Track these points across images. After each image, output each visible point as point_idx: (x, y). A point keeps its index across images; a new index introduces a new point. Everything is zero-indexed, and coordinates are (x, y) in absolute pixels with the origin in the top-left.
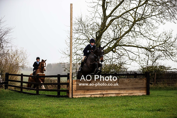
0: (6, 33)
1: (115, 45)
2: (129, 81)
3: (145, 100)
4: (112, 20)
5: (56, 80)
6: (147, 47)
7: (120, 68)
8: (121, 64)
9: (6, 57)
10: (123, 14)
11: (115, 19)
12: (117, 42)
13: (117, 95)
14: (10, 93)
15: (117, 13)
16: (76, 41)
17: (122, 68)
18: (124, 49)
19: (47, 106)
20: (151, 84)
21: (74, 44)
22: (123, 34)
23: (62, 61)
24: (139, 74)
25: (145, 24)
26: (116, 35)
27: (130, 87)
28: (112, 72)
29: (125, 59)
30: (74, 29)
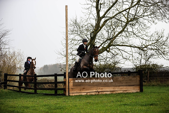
0: (4, 35)
1: (109, 46)
2: (123, 79)
4: (106, 21)
5: (53, 80)
6: (140, 47)
7: (114, 66)
8: (115, 63)
9: (4, 59)
10: (116, 15)
11: (108, 19)
12: (111, 41)
13: (112, 92)
15: (110, 14)
16: (71, 42)
17: (116, 67)
18: (118, 49)
19: (44, 103)
20: (145, 82)
21: (70, 44)
22: (117, 34)
23: (58, 62)
24: (132, 72)
25: (137, 24)
27: (123, 84)
28: (106, 71)
29: (119, 58)
30: (69, 31)
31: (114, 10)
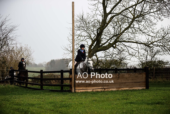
0: (11, 30)
1: (116, 42)
2: (129, 76)
3: (145, 94)
4: (112, 17)
5: (60, 75)
6: (146, 43)
7: (120, 63)
8: (121, 59)
9: (11, 54)
10: (122, 11)
11: (115, 16)
12: (117, 38)
13: (118, 89)
14: (16, 88)
15: (117, 11)
16: (78, 38)
17: (123, 63)
18: (124, 45)
19: (51, 100)
20: (150, 78)
21: (77, 40)
22: (123, 30)
23: (65, 57)
24: (138, 69)
25: (144, 21)
26: (116, 31)
27: (130, 81)
28: (112, 67)
29: (125, 54)
30: (76, 27)
31: (121, 7)
